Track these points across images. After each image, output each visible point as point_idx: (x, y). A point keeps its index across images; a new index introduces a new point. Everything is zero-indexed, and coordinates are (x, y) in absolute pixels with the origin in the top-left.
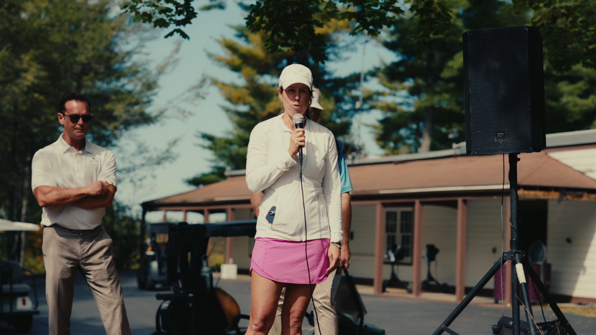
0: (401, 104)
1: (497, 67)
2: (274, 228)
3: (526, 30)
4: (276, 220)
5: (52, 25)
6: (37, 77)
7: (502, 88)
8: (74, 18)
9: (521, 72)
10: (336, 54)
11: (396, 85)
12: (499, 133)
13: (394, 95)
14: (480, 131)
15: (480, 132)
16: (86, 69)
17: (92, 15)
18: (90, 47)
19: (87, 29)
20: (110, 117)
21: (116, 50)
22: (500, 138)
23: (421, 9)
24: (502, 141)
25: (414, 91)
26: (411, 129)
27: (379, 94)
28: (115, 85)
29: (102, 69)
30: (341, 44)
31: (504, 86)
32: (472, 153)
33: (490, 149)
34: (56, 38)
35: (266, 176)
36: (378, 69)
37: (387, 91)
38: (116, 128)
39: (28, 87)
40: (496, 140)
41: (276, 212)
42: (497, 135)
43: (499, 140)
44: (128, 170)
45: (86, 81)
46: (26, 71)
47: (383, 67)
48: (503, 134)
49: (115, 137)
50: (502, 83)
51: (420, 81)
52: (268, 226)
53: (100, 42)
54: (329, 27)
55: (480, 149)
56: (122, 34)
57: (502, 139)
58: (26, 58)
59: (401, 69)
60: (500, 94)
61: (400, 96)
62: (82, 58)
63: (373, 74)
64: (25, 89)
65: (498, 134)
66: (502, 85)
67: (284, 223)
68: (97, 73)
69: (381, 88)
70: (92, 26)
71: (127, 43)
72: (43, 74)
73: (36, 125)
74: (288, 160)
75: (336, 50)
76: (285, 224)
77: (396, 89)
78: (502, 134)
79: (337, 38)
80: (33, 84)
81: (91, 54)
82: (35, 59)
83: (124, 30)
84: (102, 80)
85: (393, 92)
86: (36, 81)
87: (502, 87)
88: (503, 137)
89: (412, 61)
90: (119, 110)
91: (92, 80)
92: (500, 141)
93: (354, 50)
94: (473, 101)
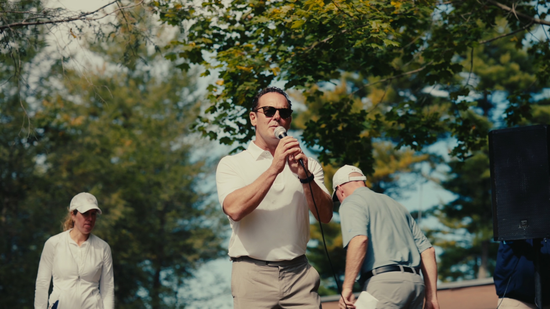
0: (460, 242)
5: (139, 168)
6: (123, 213)
8: (159, 161)
10: (397, 194)
11: (455, 223)
13: (453, 233)
14: (505, 218)
15: (505, 220)
16: (168, 206)
17: (174, 159)
18: (172, 186)
19: (169, 170)
20: (190, 250)
21: (196, 189)
22: (523, 225)
23: (460, 127)
24: (525, 228)
25: (471, 229)
26: (470, 265)
27: (437, 231)
28: (195, 221)
29: (182, 206)
30: (402, 184)
31: (526, 179)
33: (515, 235)
34: (142, 178)
36: (436, 208)
37: (446, 229)
38: (195, 260)
39: (116, 222)
40: (520, 227)
42: (521, 223)
43: (523, 227)
44: (206, 299)
45: (169, 217)
46: (114, 207)
47: (441, 207)
49: (194, 268)
51: (476, 217)
53: (181, 182)
54: (390, 168)
55: (506, 235)
56: (202, 175)
57: (526, 226)
58: (115, 196)
59: (459, 207)
60: (523, 185)
61: (459, 235)
62: (165, 196)
63: (431, 212)
64: (113, 223)
65: (522, 221)
66: (524, 177)
68: (178, 211)
69: (440, 226)
70: (174, 168)
71: (206, 183)
72: (130, 210)
73: (124, 259)
75: (398, 190)
77: (454, 228)
78: (526, 222)
79: (398, 178)
80: (121, 219)
81: (172, 192)
82: (124, 197)
83: (203, 172)
84: (182, 217)
85: (452, 230)
86: (123, 216)
88: (527, 224)
89: (467, 199)
90: (198, 243)
91: (174, 216)
93: (414, 189)
94: (498, 192)
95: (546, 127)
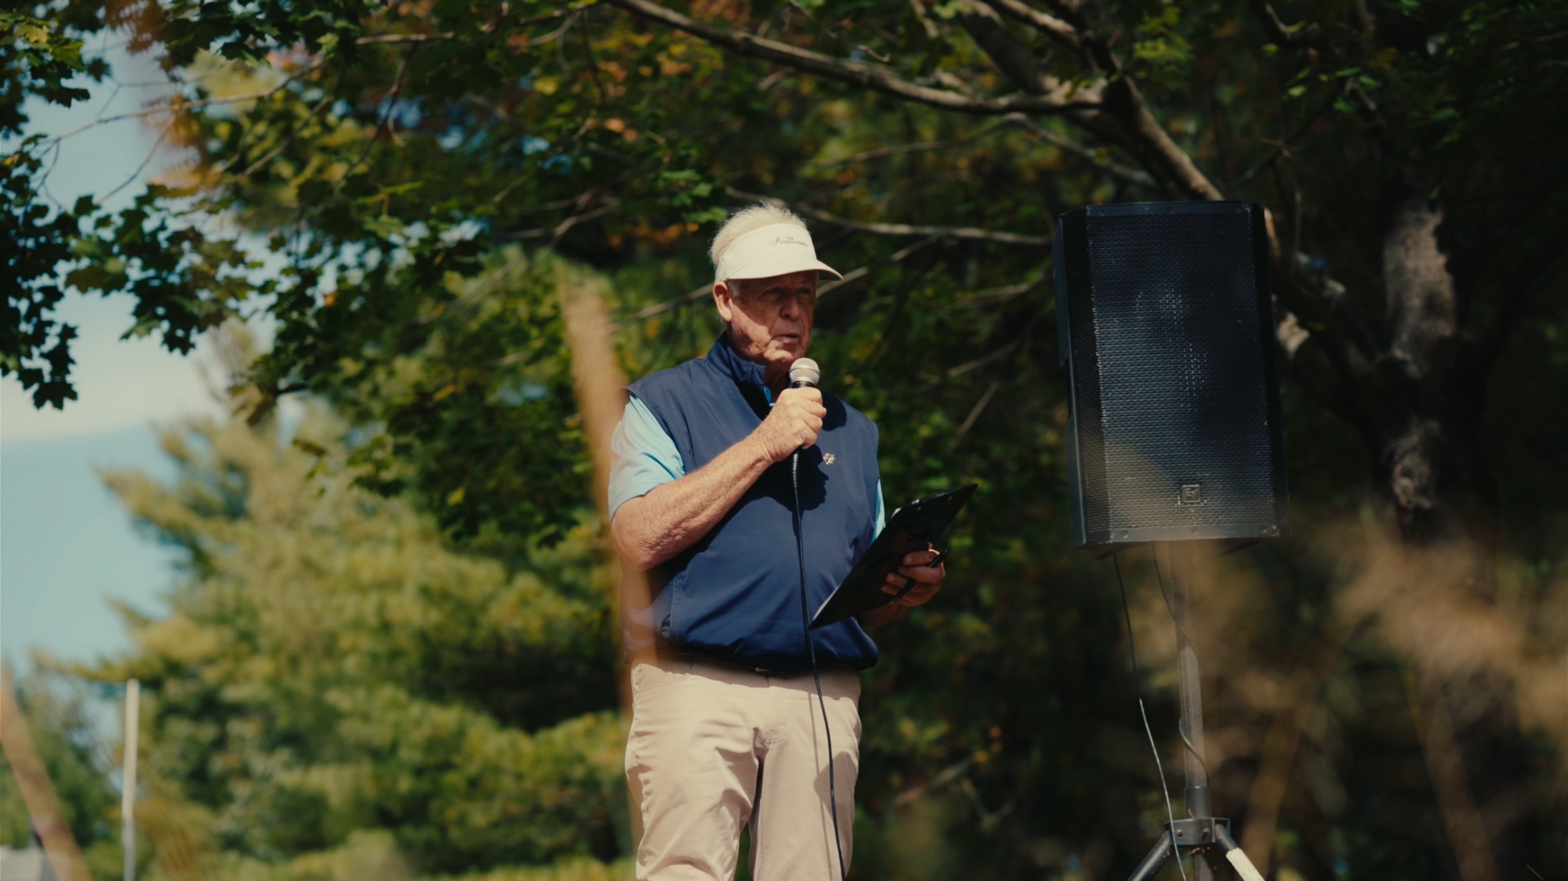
1: (1174, 307)
3: (1247, 211)
7: (1192, 361)
9: (1240, 321)
12: (1188, 484)
14: (1132, 476)
15: (1133, 481)
22: (1190, 498)
24: (1195, 505)
31: (1197, 358)
32: (1112, 537)
33: (1165, 528)
40: (1179, 503)
43: (1186, 504)
48: (1197, 486)
50: (1191, 350)
55: (1137, 527)
57: (1197, 499)
60: (1187, 378)
65: (1184, 486)
66: (1192, 353)
78: (1196, 488)
87: (1193, 358)
92: (1189, 505)
94: (1110, 395)
95: (1248, 209)
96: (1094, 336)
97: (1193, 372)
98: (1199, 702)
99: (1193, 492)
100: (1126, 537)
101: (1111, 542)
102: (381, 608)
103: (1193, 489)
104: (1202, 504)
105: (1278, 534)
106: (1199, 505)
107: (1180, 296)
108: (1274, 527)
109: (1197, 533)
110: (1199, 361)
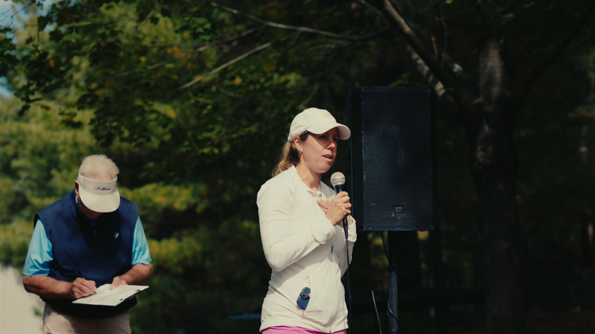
1: (396, 132)
2: (307, 315)
4: (310, 305)
7: (402, 155)
14: (375, 203)
15: (375, 205)
24: (400, 216)
32: (365, 228)
33: (387, 225)
35: (299, 250)
40: (393, 215)
41: (311, 295)
42: (394, 209)
48: (401, 208)
50: (402, 150)
52: (297, 313)
55: (375, 224)
57: (400, 214)
60: (399, 162)
65: (396, 208)
67: (320, 309)
74: (330, 231)
76: (320, 311)
88: (402, 212)
92: (397, 216)
94: (367, 168)
95: (429, 91)
96: (362, 143)
97: (402, 160)
98: (397, 295)
99: (399, 210)
100: (370, 228)
101: (364, 230)
102: (74, 137)
103: (399, 209)
104: (403, 216)
105: (433, 229)
106: (402, 216)
107: (399, 127)
108: (432, 226)
109: (400, 228)
110: (405, 155)
